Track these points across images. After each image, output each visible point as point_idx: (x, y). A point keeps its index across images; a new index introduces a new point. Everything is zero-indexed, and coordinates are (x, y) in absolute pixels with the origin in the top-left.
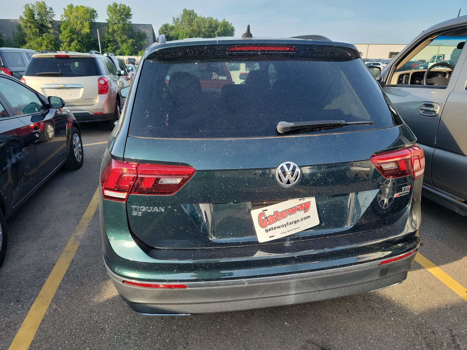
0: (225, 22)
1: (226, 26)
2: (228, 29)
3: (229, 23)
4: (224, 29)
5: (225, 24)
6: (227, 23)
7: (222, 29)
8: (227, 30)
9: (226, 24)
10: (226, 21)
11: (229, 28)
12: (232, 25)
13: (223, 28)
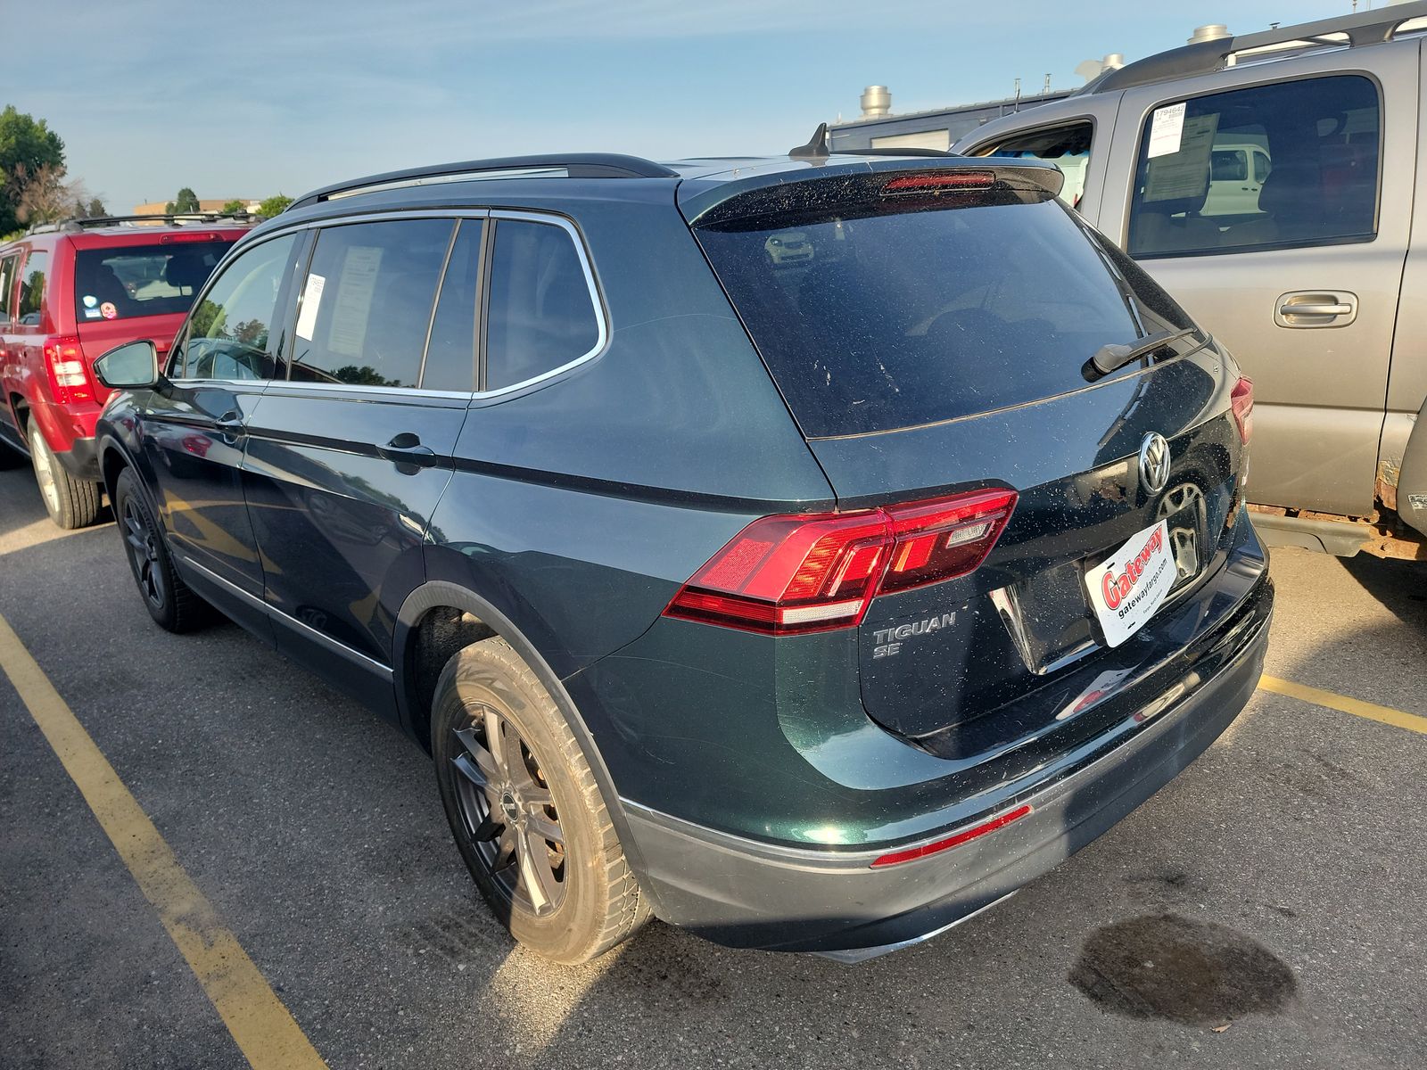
0: (17, 118)
1: (24, 132)
2: (35, 142)
3: (36, 121)
4: (18, 142)
5: (17, 125)
6: (27, 121)
7: (13, 140)
8: (31, 145)
9: (22, 125)
10: (21, 112)
11: (39, 137)
12: (46, 124)
13: (13, 137)
